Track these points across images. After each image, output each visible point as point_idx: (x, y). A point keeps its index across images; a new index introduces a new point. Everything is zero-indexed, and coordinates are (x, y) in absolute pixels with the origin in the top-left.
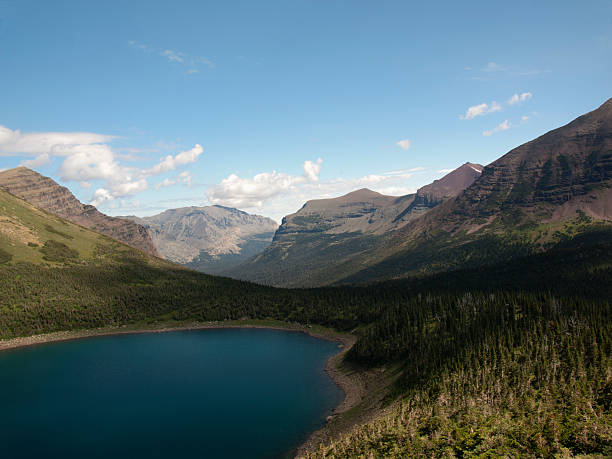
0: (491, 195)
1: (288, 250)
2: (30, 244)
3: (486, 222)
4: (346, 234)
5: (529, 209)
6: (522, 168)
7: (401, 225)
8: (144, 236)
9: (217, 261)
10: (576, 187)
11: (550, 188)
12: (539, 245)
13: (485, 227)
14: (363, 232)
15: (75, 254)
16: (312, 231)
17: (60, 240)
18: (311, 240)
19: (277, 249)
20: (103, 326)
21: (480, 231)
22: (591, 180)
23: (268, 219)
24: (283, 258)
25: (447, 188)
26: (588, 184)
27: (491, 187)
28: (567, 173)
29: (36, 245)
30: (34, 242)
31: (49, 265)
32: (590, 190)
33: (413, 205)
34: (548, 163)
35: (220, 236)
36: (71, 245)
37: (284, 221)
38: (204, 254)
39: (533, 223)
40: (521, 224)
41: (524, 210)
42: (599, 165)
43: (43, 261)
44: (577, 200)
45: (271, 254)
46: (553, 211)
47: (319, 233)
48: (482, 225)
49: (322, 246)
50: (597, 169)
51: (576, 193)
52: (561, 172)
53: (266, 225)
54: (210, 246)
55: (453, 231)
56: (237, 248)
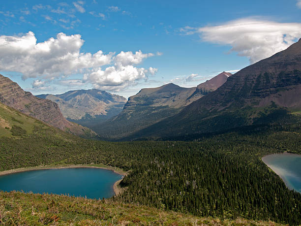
0: (230, 91)
1: (131, 115)
2: (6, 128)
3: (227, 105)
4: (161, 107)
5: (249, 100)
6: (246, 79)
7: (188, 104)
8: (56, 108)
9: (95, 118)
10: (271, 89)
11: (259, 90)
12: (251, 118)
13: (226, 108)
14: (169, 106)
15: (25, 132)
16: (143, 105)
17: (18, 125)
18: (143, 109)
19: (125, 114)
20: (37, 166)
21: (224, 110)
22: (279, 86)
23: (122, 97)
24: (128, 119)
25: (212, 85)
26: (278, 88)
27: (231, 88)
28: (268, 82)
29: (9, 128)
30: (8, 126)
31: (14, 138)
32: (278, 91)
33: (195, 93)
34: (260, 76)
35: (97, 106)
36: (23, 127)
37: (129, 99)
38: (88, 115)
39: (249, 107)
40: (244, 107)
41: (246, 100)
42: (283, 78)
43: (12, 136)
44: (272, 96)
45: (123, 116)
46: (260, 101)
47: (147, 106)
48: (225, 107)
49: (148, 113)
50: (283, 81)
51: (271, 92)
52: (265, 82)
53: (121, 100)
54: (91, 110)
55: (211, 109)
56: (105, 112)
